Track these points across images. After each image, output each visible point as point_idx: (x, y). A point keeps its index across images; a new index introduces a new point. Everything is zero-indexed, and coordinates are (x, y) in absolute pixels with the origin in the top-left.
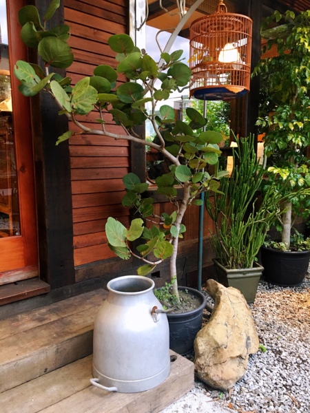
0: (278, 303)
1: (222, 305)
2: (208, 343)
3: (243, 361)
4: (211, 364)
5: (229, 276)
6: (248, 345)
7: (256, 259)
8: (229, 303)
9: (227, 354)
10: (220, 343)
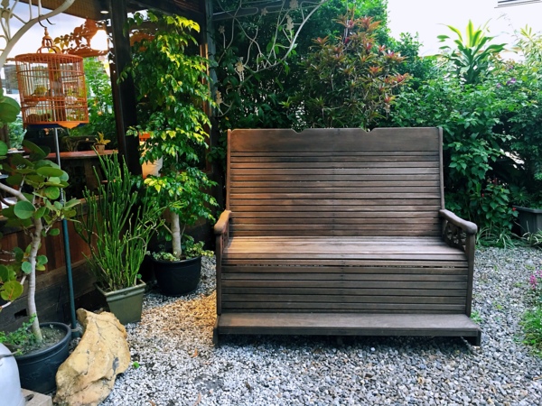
0: (166, 315)
1: (87, 334)
2: (67, 374)
3: (109, 382)
4: (72, 393)
5: (108, 299)
6: (115, 366)
7: (140, 276)
8: (95, 329)
9: (87, 380)
10: (79, 371)
